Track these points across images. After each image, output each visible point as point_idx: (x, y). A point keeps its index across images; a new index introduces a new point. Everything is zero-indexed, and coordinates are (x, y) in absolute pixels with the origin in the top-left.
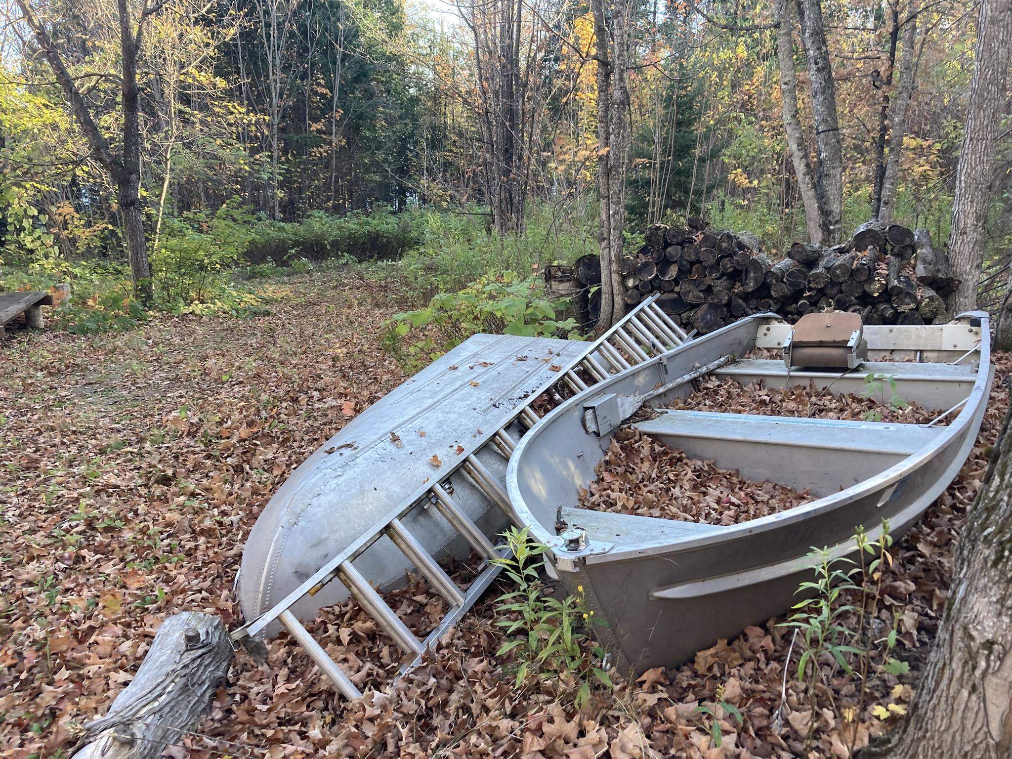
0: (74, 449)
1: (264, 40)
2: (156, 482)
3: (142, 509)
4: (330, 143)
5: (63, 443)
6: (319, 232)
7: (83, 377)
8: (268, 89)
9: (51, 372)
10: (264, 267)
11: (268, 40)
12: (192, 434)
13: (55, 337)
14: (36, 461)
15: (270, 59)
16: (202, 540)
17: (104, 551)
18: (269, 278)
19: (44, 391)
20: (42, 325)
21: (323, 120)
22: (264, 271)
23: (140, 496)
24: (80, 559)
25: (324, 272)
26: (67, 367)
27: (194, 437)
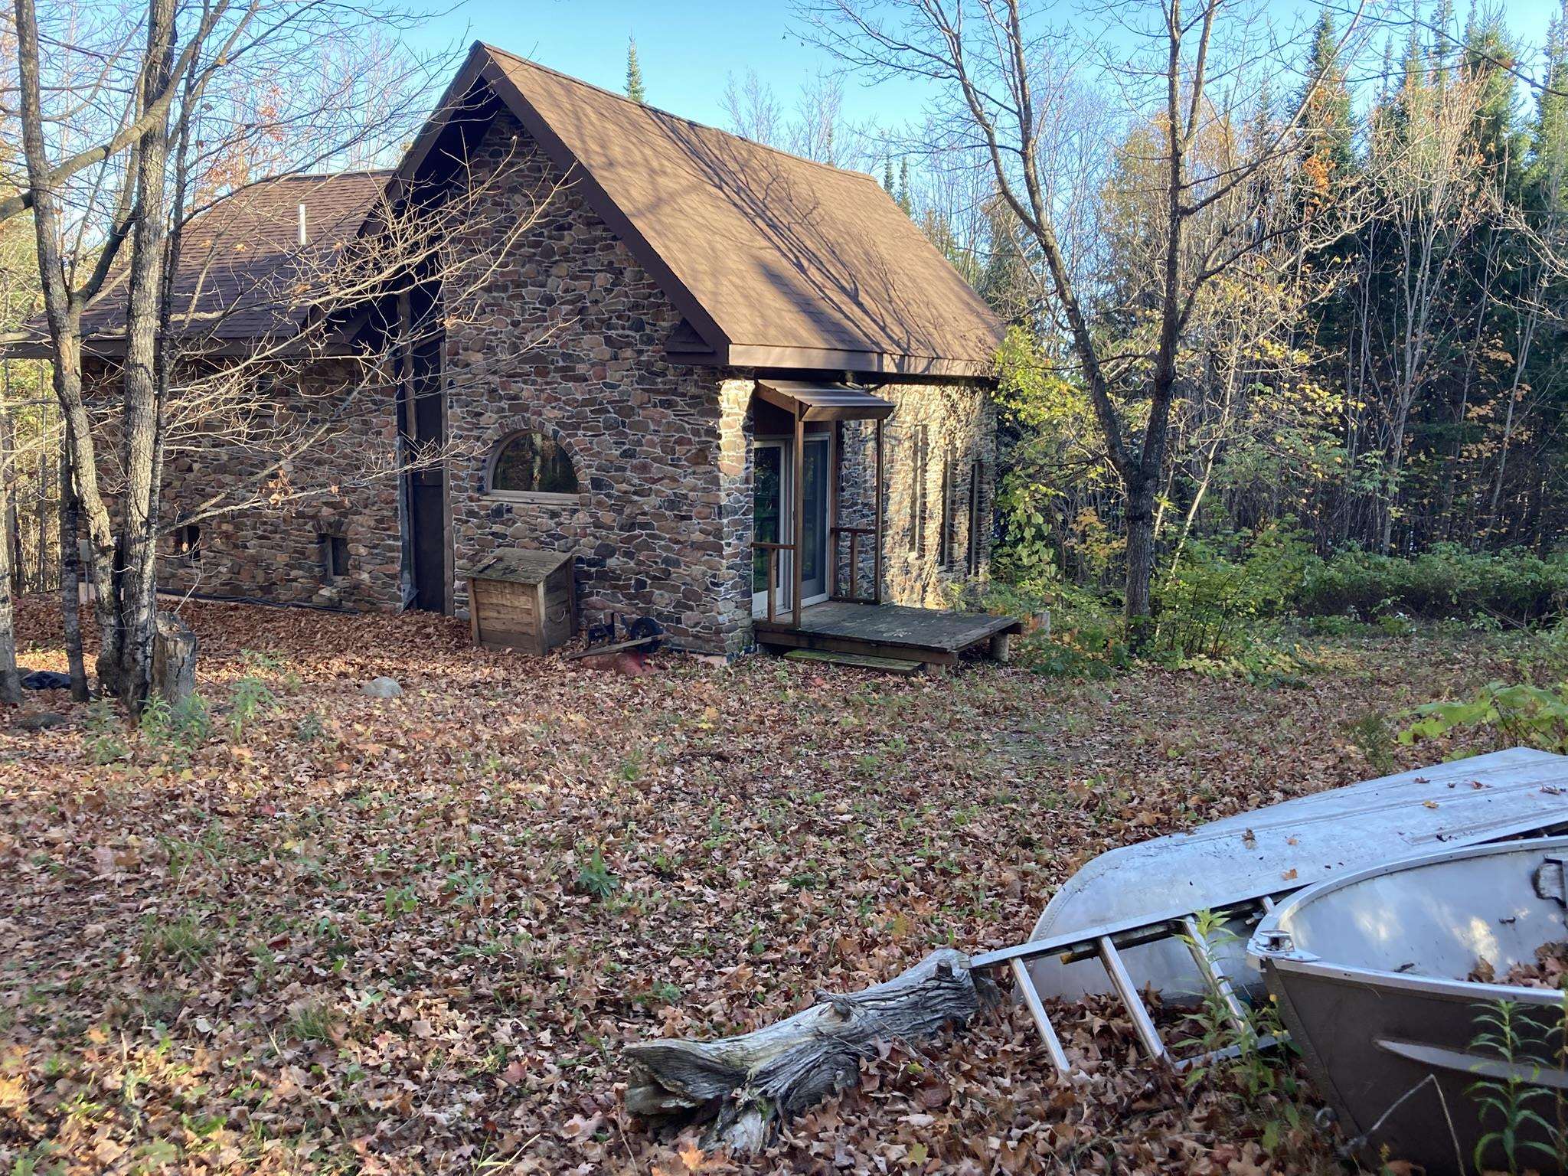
0: (961, 793)
1: (1406, 287)
2: (1018, 843)
3: (988, 864)
4: (1499, 438)
5: (953, 785)
6: (1444, 576)
7: (1017, 723)
8: (1402, 355)
9: (987, 711)
10: (1337, 620)
11: (1412, 287)
12: (1089, 807)
13: (1015, 673)
14: (918, 795)
15: (1410, 313)
16: (1026, 907)
17: (928, 889)
18: (1340, 637)
19: (968, 730)
20: (1006, 658)
21: (1492, 402)
22: (1335, 626)
23: (994, 852)
24: (905, 891)
25: (1432, 637)
26: (1006, 709)
27: (1092, 810)
